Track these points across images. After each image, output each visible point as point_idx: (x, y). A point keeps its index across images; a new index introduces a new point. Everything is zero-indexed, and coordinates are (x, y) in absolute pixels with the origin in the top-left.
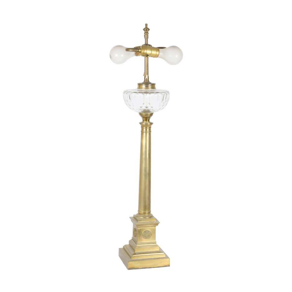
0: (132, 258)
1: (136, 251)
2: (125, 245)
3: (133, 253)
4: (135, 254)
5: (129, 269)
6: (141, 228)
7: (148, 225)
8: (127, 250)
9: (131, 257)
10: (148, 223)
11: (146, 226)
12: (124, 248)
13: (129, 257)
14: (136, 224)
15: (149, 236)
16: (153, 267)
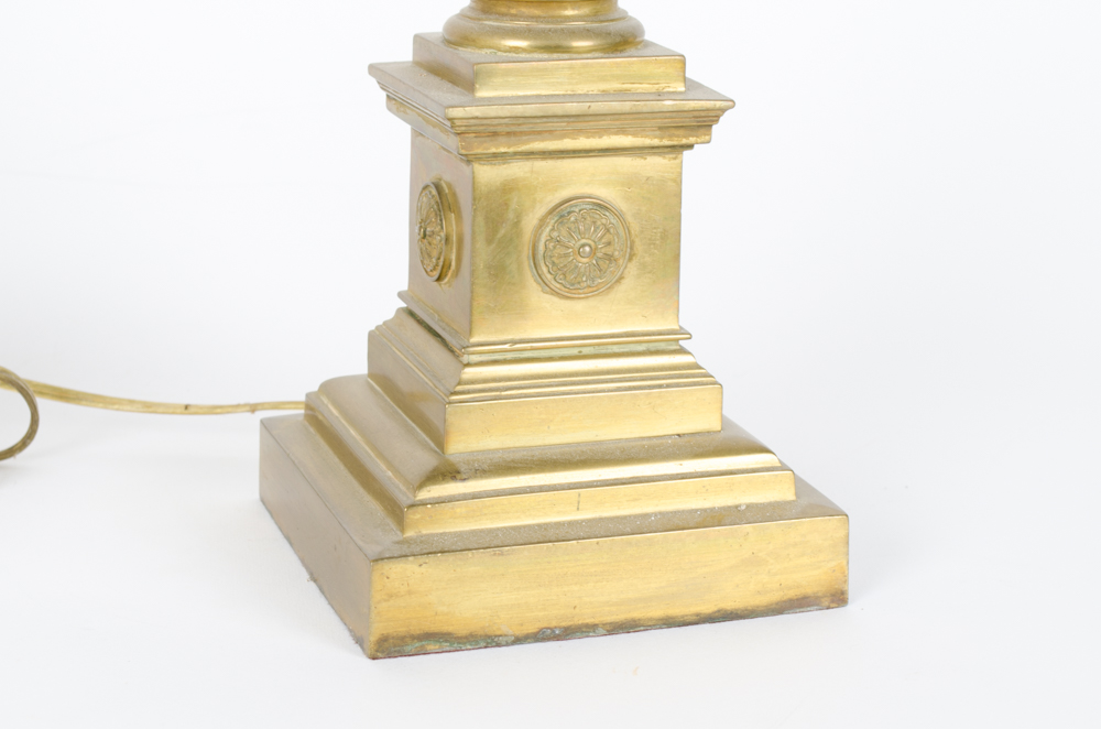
0: (414, 516)
1: (465, 441)
2: (328, 388)
3: (427, 461)
4: (448, 472)
5: (387, 648)
6: (517, 170)
7: (600, 132)
8: (351, 435)
9: (396, 512)
10: (598, 107)
11: (568, 144)
12: (314, 417)
13: (374, 506)
14: (456, 113)
15: (610, 258)
16: (657, 612)
